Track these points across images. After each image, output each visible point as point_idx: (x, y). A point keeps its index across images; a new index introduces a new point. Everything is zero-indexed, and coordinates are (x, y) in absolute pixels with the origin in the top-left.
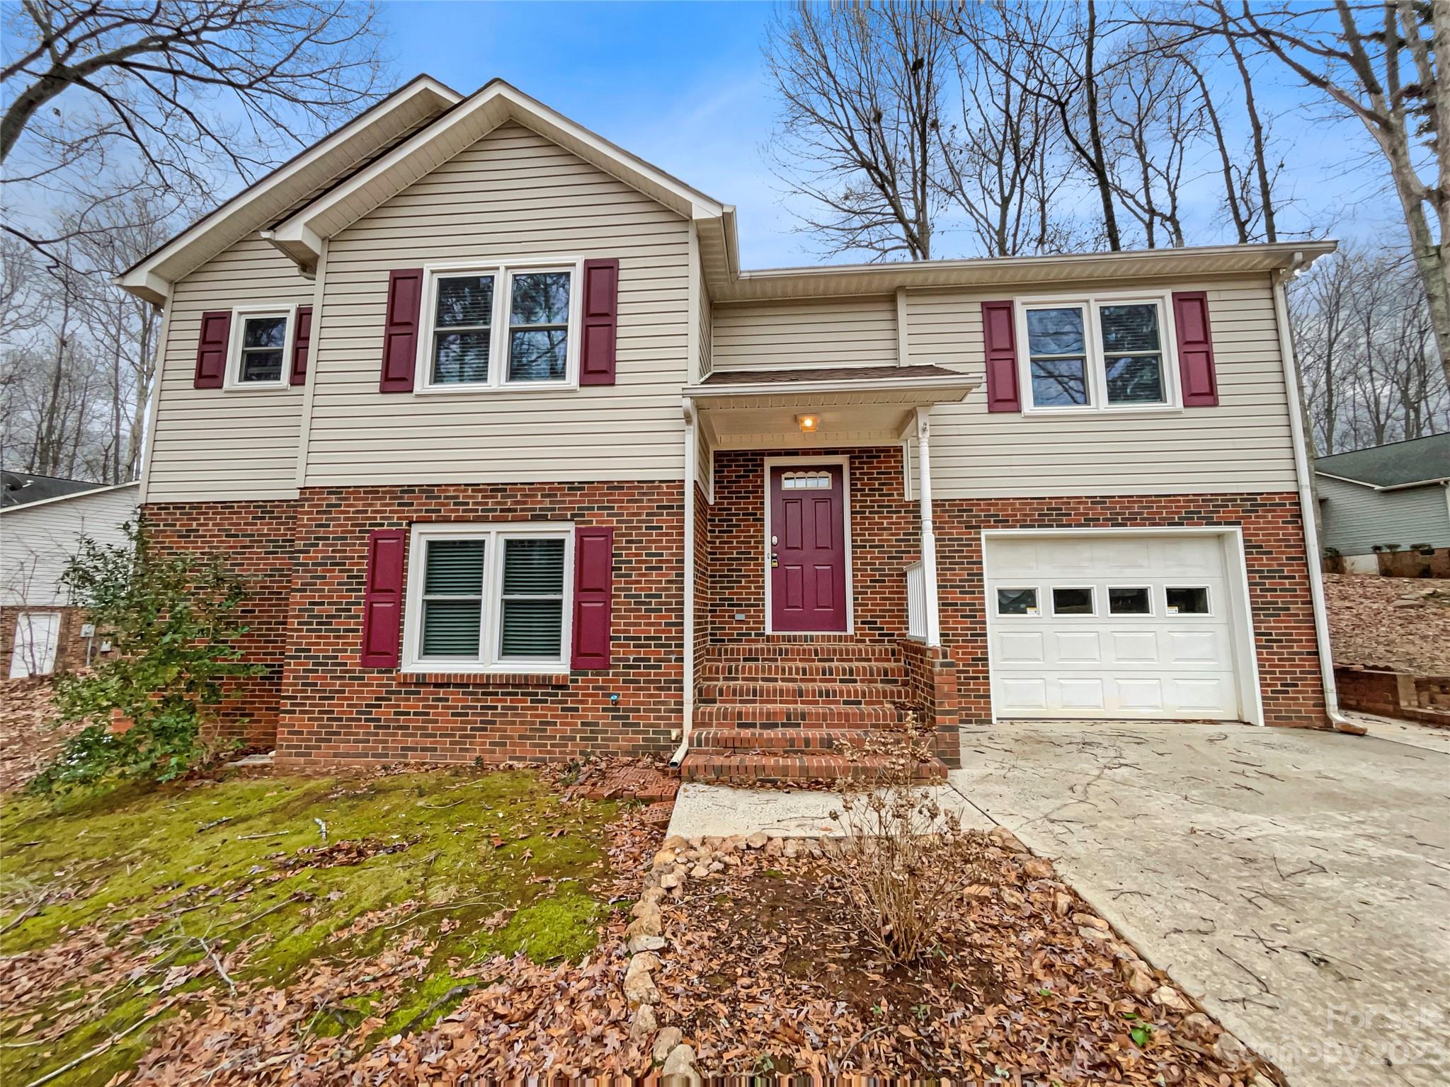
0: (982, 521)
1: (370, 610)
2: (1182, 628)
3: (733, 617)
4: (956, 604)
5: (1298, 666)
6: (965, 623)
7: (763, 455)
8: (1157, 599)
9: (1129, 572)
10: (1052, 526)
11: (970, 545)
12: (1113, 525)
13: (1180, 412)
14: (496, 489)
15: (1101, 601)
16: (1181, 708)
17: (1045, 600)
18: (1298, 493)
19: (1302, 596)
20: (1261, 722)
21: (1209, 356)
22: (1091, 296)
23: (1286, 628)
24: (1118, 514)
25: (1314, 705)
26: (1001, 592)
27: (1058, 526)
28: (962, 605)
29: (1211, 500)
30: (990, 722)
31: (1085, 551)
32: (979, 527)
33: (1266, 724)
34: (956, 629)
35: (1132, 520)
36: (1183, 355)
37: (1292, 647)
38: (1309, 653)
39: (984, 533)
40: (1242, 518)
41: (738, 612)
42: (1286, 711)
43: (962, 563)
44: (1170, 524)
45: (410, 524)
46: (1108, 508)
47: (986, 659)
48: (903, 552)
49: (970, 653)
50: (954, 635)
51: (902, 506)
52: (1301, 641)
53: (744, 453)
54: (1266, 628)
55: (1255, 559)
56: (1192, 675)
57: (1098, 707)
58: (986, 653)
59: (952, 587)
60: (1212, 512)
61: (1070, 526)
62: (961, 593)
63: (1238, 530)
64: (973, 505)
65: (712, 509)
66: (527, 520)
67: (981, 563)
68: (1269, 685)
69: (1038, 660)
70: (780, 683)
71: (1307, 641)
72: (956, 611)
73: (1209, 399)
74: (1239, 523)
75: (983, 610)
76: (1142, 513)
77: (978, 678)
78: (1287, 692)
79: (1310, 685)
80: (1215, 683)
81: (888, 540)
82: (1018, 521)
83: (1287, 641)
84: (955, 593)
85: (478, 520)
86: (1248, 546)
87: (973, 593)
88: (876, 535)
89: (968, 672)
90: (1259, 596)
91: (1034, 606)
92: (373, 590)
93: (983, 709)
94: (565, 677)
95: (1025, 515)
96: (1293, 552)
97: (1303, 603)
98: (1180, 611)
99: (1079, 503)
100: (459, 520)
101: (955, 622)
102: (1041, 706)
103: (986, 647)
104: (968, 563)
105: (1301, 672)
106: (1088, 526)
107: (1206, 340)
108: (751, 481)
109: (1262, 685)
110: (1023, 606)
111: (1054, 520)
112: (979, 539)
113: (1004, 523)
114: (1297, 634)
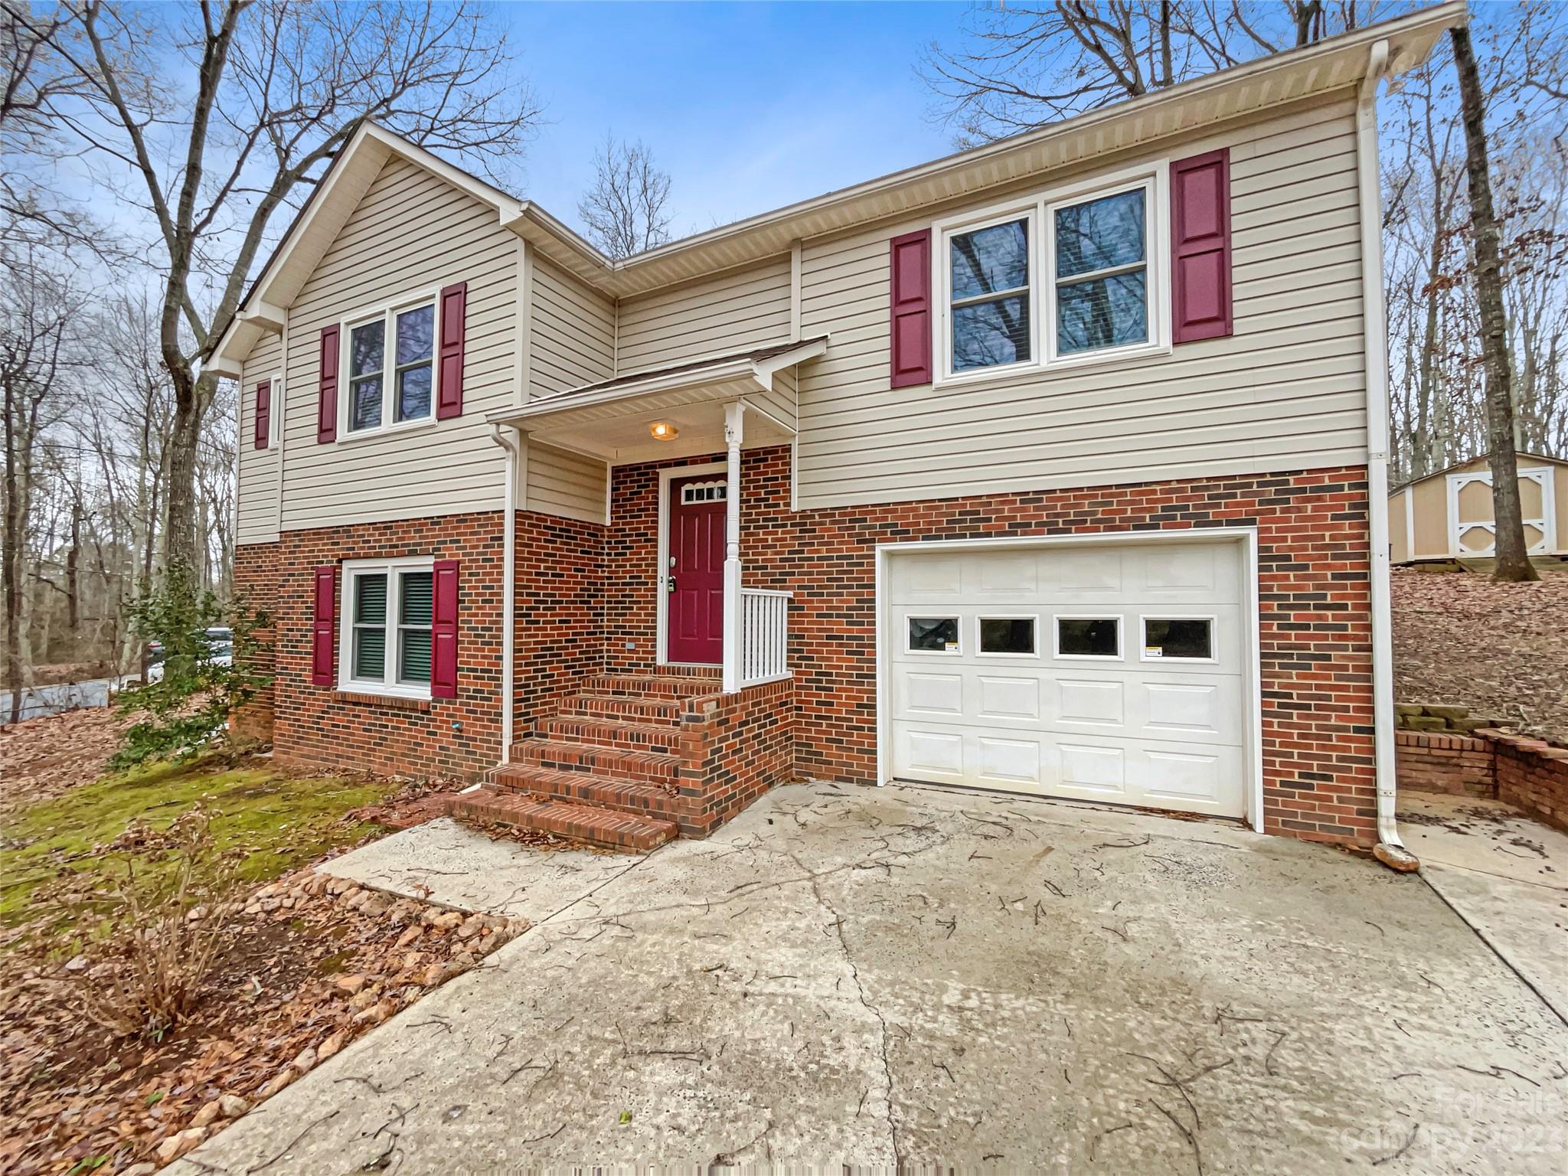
0: (876, 534)
1: (317, 636)
2: (1167, 678)
3: (623, 645)
4: (841, 638)
5: (1334, 748)
6: (851, 660)
7: (654, 467)
8: (1131, 636)
9: (1089, 596)
10: (964, 536)
11: (862, 564)
12: (1050, 532)
13: (1166, 355)
14: (387, 526)
15: (1047, 637)
16: (1152, 791)
17: (970, 634)
18: (1365, 467)
19: (1355, 638)
20: (1259, 827)
21: (1223, 255)
22: (1039, 198)
23: (1318, 687)
24: (1058, 515)
25: (1360, 812)
26: (914, 622)
27: (972, 536)
28: (848, 638)
29: (1207, 488)
30: (875, 784)
31: (1029, 568)
32: (874, 541)
33: (1267, 831)
34: (841, 667)
35: (1079, 524)
36: (1179, 262)
37: (1328, 718)
38: (1357, 730)
39: (880, 549)
40: (1258, 513)
41: (630, 640)
42: (1304, 816)
43: (851, 587)
44: (1136, 528)
45: (340, 561)
46: (1045, 508)
47: (874, 707)
48: (788, 574)
49: (855, 698)
50: (837, 675)
51: (788, 518)
52: (1346, 709)
53: (635, 467)
54: (1280, 686)
55: (1274, 578)
56: (1175, 747)
57: (1031, 779)
58: (875, 699)
59: (838, 616)
60: (1206, 506)
61: (989, 535)
62: (848, 623)
63: (1252, 533)
64: (867, 513)
65: (609, 531)
66: (404, 556)
67: (873, 586)
68: (1277, 773)
69: (954, 710)
70: (620, 721)
71: (1357, 709)
72: (841, 645)
73: (1220, 325)
74: (1252, 522)
75: (873, 646)
76: (1095, 513)
77: (862, 729)
78: (1311, 787)
79: (1355, 780)
80: (1210, 760)
81: (772, 560)
82: (920, 531)
83: (1318, 707)
84: (841, 623)
85: (378, 556)
86: (1265, 557)
87: (862, 623)
88: (760, 554)
89: (851, 720)
90: (1274, 636)
91: (956, 641)
92: (318, 619)
93: (866, 767)
94: (428, 703)
95: (931, 523)
96: (1348, 566)
97: (1356, 649)
98: (1165, 653)
99: (1003, 503)
100: (367, 557)
101: (838, 659)
102: (955, 770)
103: (874, 692)
104: (858, 587)
105: (1340, 759)
106: (1015, 534)
107: (1222, 230)
108: (643, 498)
109: (1265, 772)
110: (940, 640)
111: (967, 528)
112: (873, 556)
113: (903, 535)
114: (1338, 698)
